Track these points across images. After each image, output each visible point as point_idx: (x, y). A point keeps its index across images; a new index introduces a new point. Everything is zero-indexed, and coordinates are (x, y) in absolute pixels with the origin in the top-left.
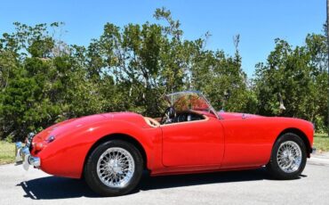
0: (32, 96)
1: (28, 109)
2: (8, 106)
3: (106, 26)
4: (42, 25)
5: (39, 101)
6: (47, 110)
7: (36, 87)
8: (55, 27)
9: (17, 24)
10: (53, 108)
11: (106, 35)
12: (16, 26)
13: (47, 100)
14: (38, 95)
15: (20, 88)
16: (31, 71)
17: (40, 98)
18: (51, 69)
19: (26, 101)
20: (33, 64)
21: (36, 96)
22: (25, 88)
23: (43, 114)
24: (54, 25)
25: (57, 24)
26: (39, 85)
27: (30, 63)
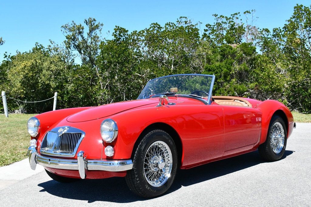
0: (222, 77)
1: (219, 88)
2: (203, 86)
3: (295, 8)
4: (236, 14)
5: (229, 81)
6: (235, 89)
7: (225, 70)
8: (247, 14)
9: (216, 15)
10: (239, 86)
11: (294, 17)
12: (214, 17)
13: (234, 80)
14: (227, 77)
15: (212, 71)
16: (224, 56)
17: (228, 79)
18: (238, 53)
19: (217, 82)
20: (225, 50)
21: (225, 77)
22: (216, 71)
23: (231, 92)
24: (246, 13)
25: (249, 11)
26: (227, 68)
27: (223, 49)
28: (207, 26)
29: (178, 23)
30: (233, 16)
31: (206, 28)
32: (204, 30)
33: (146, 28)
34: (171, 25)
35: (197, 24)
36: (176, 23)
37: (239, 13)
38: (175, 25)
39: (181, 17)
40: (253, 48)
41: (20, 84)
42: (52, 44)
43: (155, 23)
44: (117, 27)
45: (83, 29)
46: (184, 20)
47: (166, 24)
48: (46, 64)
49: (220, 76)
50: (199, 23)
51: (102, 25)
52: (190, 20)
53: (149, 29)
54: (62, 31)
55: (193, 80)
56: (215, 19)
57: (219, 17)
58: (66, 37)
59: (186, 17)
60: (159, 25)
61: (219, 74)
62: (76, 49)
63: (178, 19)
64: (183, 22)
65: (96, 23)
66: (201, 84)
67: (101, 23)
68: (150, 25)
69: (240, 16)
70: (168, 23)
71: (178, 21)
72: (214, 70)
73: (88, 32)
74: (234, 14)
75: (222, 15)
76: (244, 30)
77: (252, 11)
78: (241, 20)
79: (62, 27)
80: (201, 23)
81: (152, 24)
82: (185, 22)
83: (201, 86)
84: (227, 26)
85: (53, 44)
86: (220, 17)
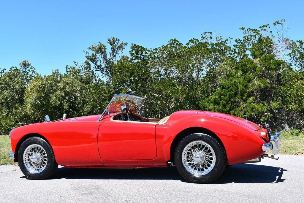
0: (239, 96)
1: (234, 108)
4: (265, 26)
5: (245, 101)
6: (252, 109)
7: (241, 87)
8: (278, 25)
9: (243, 29)
13: (251, 99)
14: (245, 95)
15: (225, 89)
16: (245, 72)
17: (244, 98)
18: (258, 68)
19: (231, 101)
20: (245, 65)
21: (242, 95)
22: (230, 89)
23: (247, 113)
24: (276, 24)
25: (279, 22)
26: (243, 86)
27: (242, 64)
28: (236, 41)
29: (202, 39)
30: (261, 28)
31: (236, 44)
32: (234, 45)
33: (163, 45)
34: (194, 41)
35: (227, 40)
36: (200, 39)
37: (268, 24)
38: (198, 41)
39: (206, 33)
40: (277, 62)
41: (30, 105)
42: (76, 65)
43: (174, 39)
44: (133, 45)
45: (105, 49)
46: (208, 35)
47: (190, 41)
48: (61, 85)
49: (236, 95)
50: (229, 38)
51: (126, 44)
52: (221, 37)
53: (167, 46)
54: (84, 51)
55: (208, 100)
56: (243, 33)
57: (246, 30)
58: (86, 57)
59: (211, 32)
60: (178, 41)
61: (233, 92)
62: (99, 70)
63: (202, 35)
64: (208, 37)
65: (120, 43)
66: (213, 104)
67: (124, 42)
68: (169, 42)
69: (270, 27)
70: (192, 39)
71: (202, 37)
72: (228, 88)
73: (111, 51)
74: (263, 26)
75: (250, 28)
76: (271, 42)
77: (282, 21)
78: (271, 32)
79: (89, 48)
80: (232, 39)
81: (170, 40)
82: (210, 37)
83: (214, 105)
84: (256, 40)
85: (78, 65)
86: (248, 30)
